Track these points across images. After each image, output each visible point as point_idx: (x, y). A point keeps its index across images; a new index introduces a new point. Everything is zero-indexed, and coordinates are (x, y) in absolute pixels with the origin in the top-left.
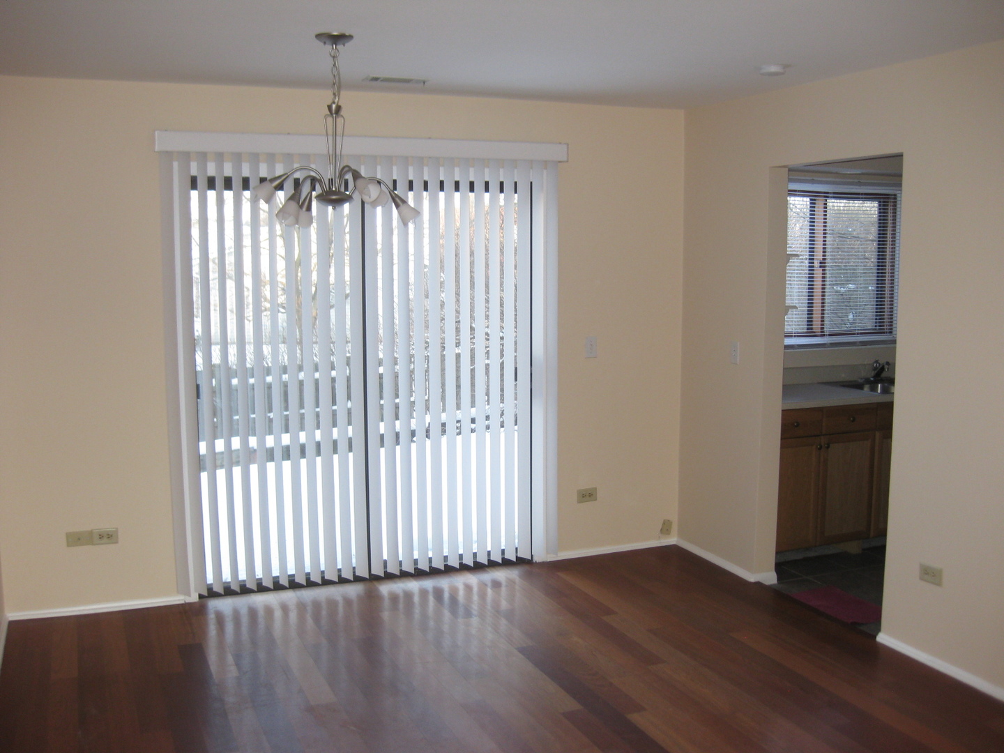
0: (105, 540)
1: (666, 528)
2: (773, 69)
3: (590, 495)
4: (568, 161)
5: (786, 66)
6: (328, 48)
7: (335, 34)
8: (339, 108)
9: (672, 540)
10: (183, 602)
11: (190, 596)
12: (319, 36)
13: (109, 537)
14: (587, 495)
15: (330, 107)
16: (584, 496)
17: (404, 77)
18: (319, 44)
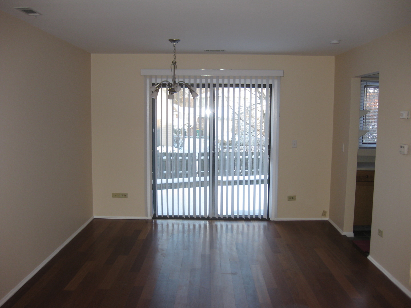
0: (123, 196)
1: (324, 214)
2: (335, 42)
3: (293, 198)
4: (283, 76)
5: (339, 41)
6: (173, 43)
7: (175, 39)
8: (176, 62)
9: (326, 218)
10: (146, 219)
11: (147, 217)
12: (170, 40)
13: (124, 195)
14: (292, 198)
15: (173, 62)
16: (290, 198)
17: (215, 50)
18: (170, 42)
